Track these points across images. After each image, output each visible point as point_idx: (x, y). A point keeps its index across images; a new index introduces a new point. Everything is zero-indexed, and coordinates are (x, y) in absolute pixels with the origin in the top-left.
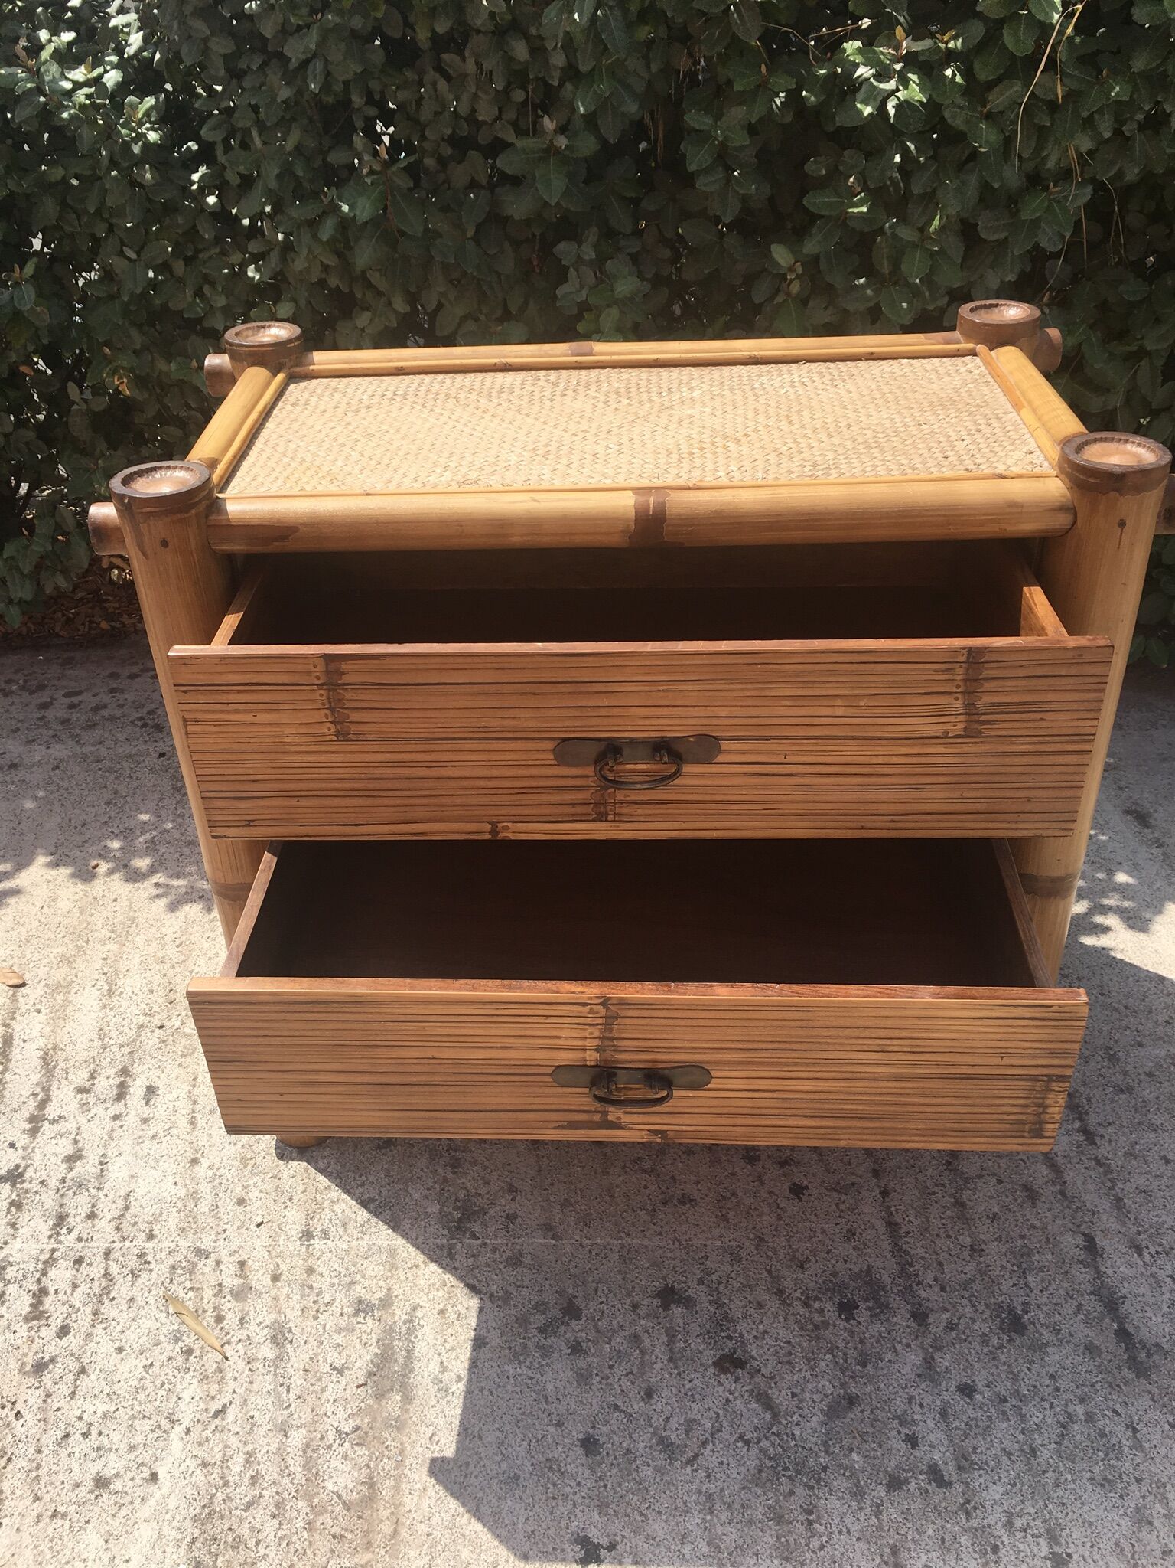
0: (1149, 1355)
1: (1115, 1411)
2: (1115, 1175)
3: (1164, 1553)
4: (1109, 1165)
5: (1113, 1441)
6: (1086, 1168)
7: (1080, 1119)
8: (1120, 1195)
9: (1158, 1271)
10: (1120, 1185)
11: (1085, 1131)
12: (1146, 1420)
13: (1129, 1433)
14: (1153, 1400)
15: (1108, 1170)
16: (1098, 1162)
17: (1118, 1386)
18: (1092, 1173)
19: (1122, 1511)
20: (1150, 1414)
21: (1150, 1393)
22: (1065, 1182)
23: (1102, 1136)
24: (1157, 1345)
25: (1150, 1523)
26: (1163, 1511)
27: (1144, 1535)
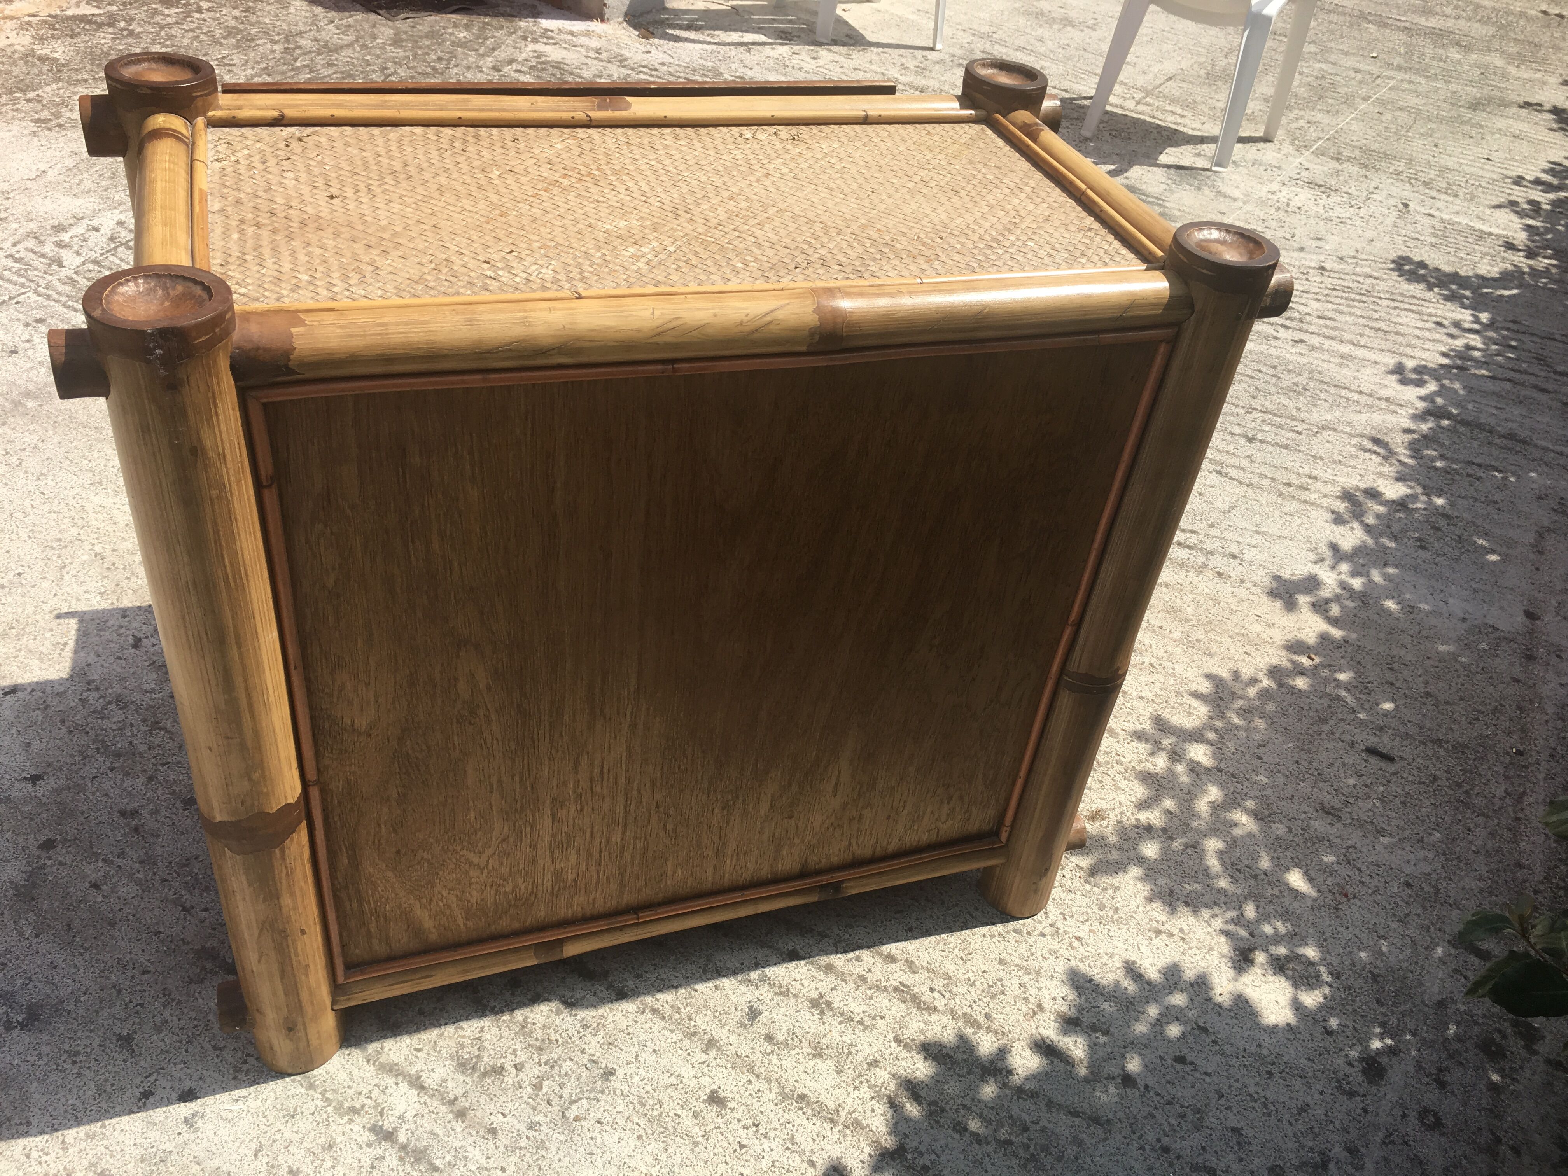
0: (204, 968)
1: (206, 910)
2: (330, 1109)
3: (123, 853)
4: (342, 1116)
5: (197, 890)
6: (360, 1093)
7: (404, 1147)
8: (311, 1092)
9: (236, 1045)
10: (319, 1103)
11: (389, 1136)
12: (181, 922)
13: (188, 905)
14: (183, 940)
15: (339, 1109)
16: (353, 1110)
17: (214, 929)
18: (351, 1092)
19: (165, 855)
20: (180, 928)
21: (188, 943)
22: (368, 1061)
23: (369, 1145)
24: (201, 982)
25: (141, 862)
26: (137, 875)
27: (142, 853)
